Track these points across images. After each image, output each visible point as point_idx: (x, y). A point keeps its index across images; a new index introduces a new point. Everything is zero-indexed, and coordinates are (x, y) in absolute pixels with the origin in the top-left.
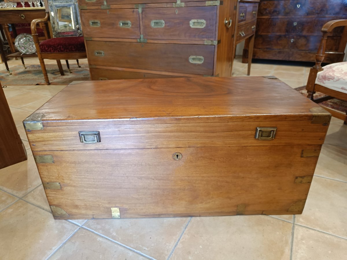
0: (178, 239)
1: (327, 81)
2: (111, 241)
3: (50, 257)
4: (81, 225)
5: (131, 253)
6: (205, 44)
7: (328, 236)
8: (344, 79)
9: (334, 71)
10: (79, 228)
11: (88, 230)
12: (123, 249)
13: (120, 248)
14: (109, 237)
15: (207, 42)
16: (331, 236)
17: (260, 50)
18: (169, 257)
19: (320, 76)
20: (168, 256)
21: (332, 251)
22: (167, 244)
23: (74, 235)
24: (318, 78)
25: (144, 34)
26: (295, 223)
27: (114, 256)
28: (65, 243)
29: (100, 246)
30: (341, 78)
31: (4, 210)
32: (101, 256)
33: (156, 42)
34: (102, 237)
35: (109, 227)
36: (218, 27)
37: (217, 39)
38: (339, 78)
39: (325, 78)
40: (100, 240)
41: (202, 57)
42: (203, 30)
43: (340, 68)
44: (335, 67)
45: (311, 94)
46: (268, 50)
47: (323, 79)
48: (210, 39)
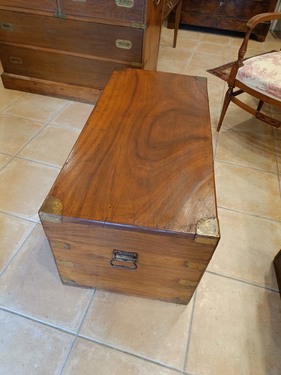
1: (245, 78)
4: (37, 222)
6: (133, 27)
7: (231, 212)
8: (259, 79)
9: (252, 68)
15: (135, 25)
16: (233, 212)
17: (187, 14)
19: (241, 72)
24: (239, 74)
25: (62, 7)
33: (77, 19)
36: (147, 9)
37: (145, 22)
38: (256, 77)
39: (244, 75)
41: (129, 42)
42: (131, 11)
43: (258, 65)
44: (254, 63)
45: (232, 88)
46: (196, 14)
47: (242, 76)
48: (139, 22)
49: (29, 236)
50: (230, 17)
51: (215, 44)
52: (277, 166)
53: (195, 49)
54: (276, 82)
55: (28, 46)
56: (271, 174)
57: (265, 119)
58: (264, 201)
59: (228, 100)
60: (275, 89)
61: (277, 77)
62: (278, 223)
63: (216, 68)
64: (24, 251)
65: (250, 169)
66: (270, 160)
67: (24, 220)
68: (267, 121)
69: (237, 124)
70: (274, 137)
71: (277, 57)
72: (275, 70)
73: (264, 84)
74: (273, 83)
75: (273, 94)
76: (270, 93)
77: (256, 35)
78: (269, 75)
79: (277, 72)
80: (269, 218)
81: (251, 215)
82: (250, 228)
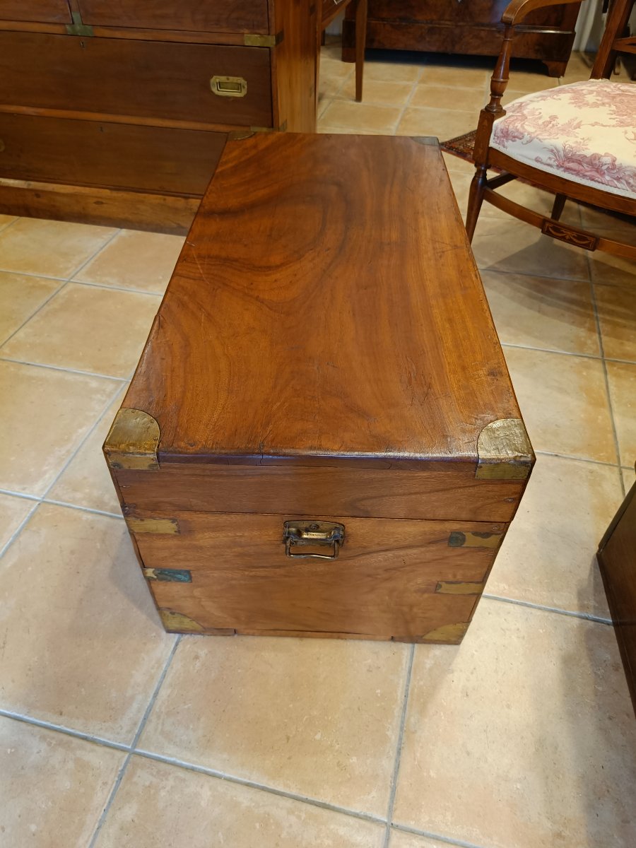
4: (40, 498)
6: (247, 44)
8: (540, 140)
9: (524, 118)
10: (39, 504)
11: (57, 504)
14: (106, 511)
15: (252, 40)
17: (384, 25)
19: (499, 130)
23: (31, 518)
24: (495, 135)
25: (82, 12)
28: (18, 535)
29: (92, 528)
30: (534, 138)
32: (98, 545)
33: (118, 34)
37: (273, 30)
38: (533, 136)
39: (506, 135)
41: (241, 80)
43: (537, 110)
44: (529, 107)
45: (483, 168)
46: (404, 24)
47: (504, 137)
48: (258, 31)
49: (19, 532)
50: (483, 25)
51: (450, 87)
52: (601, 343)
53: (406, 101)
54: (580, 142)
55: (13, 109)
56: (586, 359)
57: (562, 233)
58: (572, 420)
59: (477, 198)
60: (579, 158)
61: (582, 133)
62: (607, 467)
63: (456, 139)
64: (9, 566)
65: (538, 353)
66: (583, 329)
67: (10, 497)
68: (567, 237)
69: (504, 255)
70: (591, 280)
71: (582, 90)
72: (576, 118)
73: (552, 151)
74: (573, 145)
75: (575, 170)
76: (567, 169)
77: (544, 62)
78: (563, 130)
79: (581, 122)
80: (583, 459)
81: (543, 454)
82: (540, 482)
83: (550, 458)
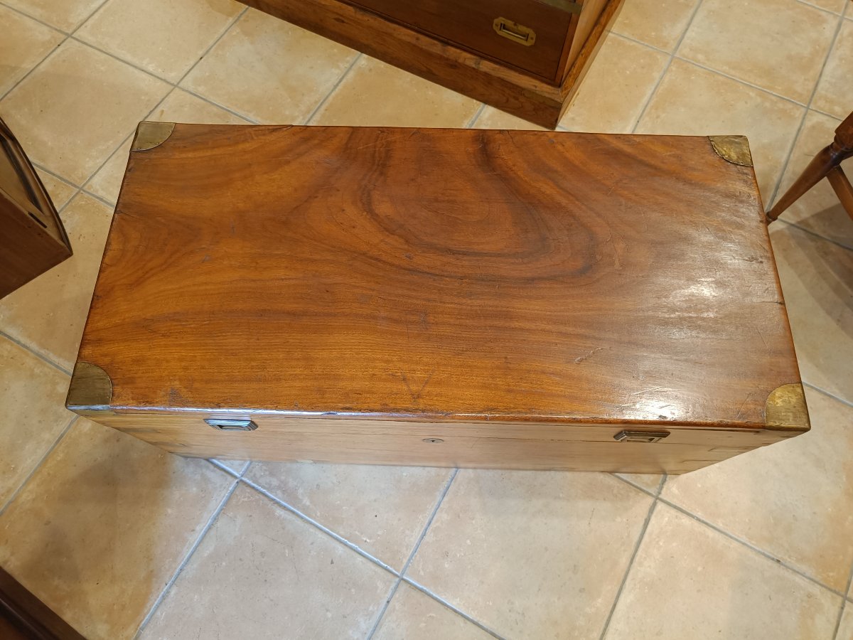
0: (427, 522)
2: (302, 518)
3: (197, 547)
4: (239, 476)
5: (340, 548)
10: (237, 482)
11: (253, 488)
12: (325, 538)
13: (320, 535)
14: (298, 510)
18: (409, 560)
20: (408, 558)
21: (704, 568)
22: (407, 532)
23: (229, 499)
26: (660, 496)
27: (310, 552)
28: (216, 519)
29: (283, 529)
31: (72, 423)
32: (287, 551)
34: (285, 508)
35: (295, 483)
40: (281, 516)
62: (829, 594)
81: (764, 554)
82: (747, 594)
83: (770, 563)
